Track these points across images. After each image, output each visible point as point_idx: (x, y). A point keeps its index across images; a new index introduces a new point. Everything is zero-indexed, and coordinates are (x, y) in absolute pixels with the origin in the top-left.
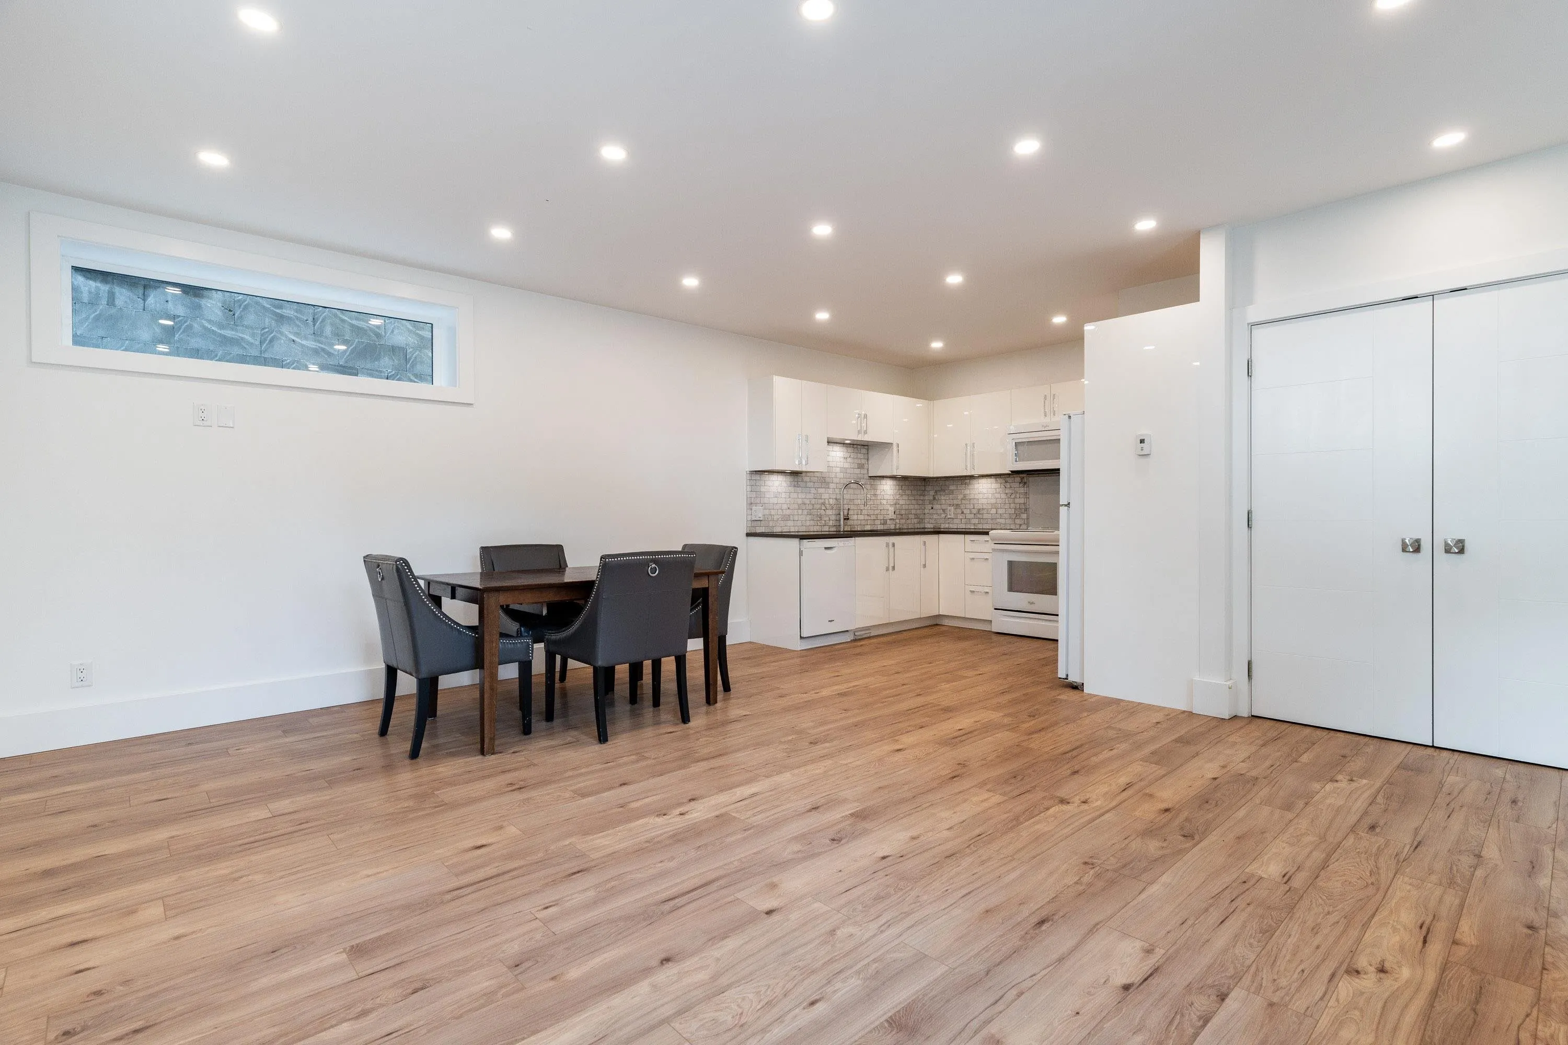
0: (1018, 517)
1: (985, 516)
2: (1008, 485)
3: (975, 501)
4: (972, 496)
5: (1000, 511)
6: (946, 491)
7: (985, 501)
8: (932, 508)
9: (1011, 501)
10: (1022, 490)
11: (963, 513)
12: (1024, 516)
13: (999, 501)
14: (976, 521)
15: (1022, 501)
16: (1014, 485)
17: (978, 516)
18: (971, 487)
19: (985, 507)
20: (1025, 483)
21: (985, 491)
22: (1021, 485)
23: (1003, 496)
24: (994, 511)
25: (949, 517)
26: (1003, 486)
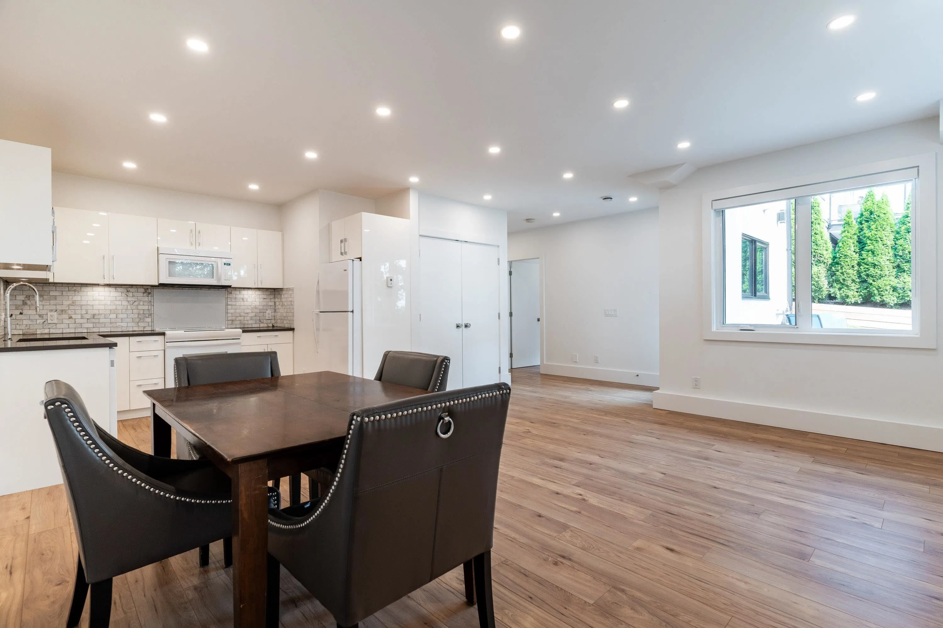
0: (141, 321)
1: (102, 321)
2: (131, 294)
3: (89, 307)
4: (84, 303)
5: (121, 316)
6: (44, 296)
7: (102, 307)
8: (21, 314)
9: (134, 307)
10: (146, 299)
11: (71, 318)
12: (149, 320)
13: (119, 307)
14: (91, 325)
15: (146, 307)
16: (138, 294)
17: (94, 320)
18: (81, 293)
19: (101, 312)
20: (149, 293)
21: (102, 298)
22: (145, 294)
23: (125, 303)
24: (113, 316)
25: (49, 322)
26: (123, 295)
